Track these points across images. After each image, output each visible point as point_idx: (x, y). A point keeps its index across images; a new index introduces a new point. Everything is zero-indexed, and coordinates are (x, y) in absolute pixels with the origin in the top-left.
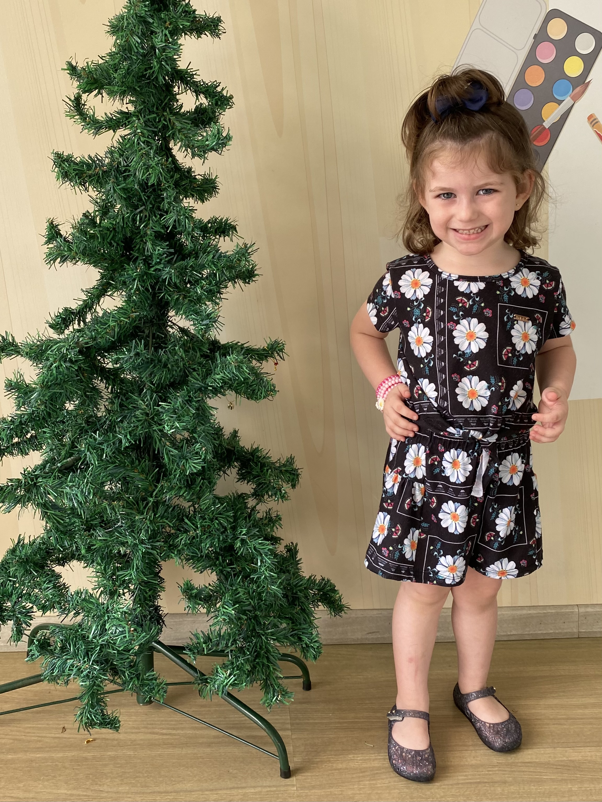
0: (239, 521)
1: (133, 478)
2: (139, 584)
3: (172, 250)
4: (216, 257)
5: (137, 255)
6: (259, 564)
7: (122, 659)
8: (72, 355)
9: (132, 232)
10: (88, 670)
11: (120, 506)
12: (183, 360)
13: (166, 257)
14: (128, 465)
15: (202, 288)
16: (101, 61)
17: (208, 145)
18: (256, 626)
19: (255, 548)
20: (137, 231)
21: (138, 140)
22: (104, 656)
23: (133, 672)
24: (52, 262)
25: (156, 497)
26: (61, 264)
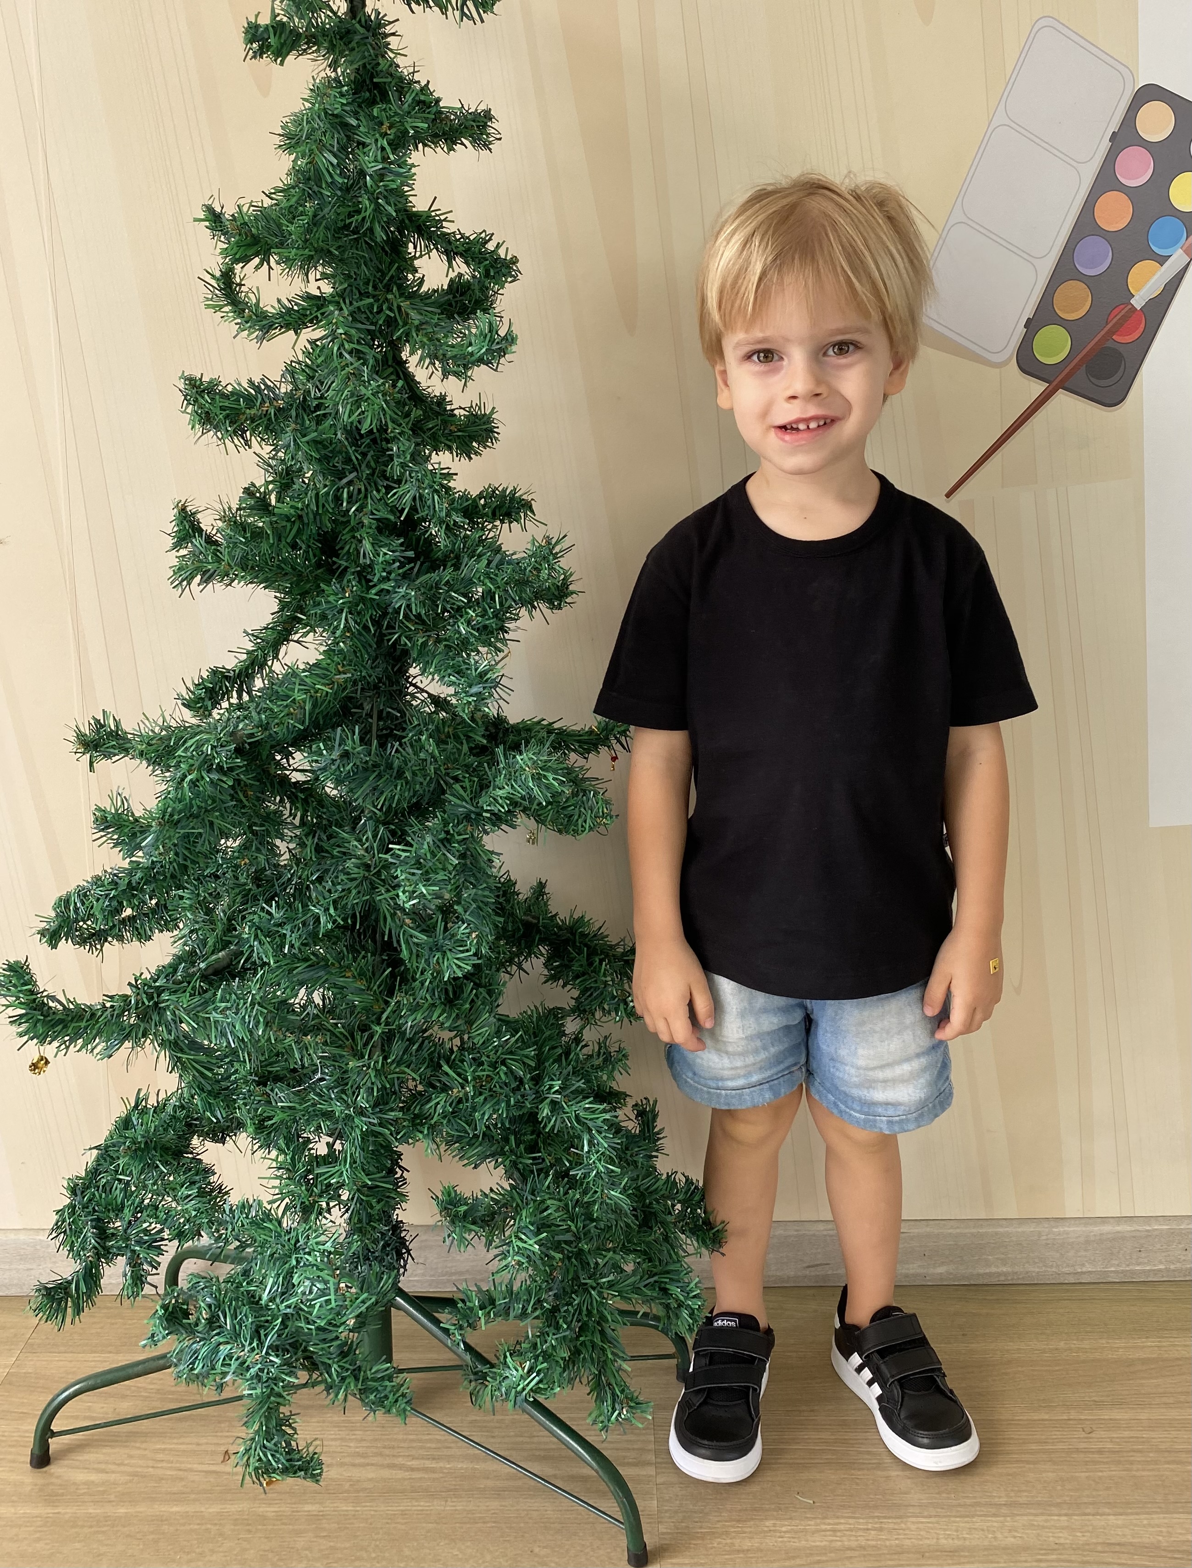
0: (547, 1064)
1: (342, 988)
2: (358, 1190)
3: (411, 554)
4: (493, 564)
5: (345, 564)
6: (586, 1148)
7: (324, 1341)
8: (222, 758)
9: (334, 521)
10: (259, 1366)
11: (318, 1042)
12: (436, 761)
13: (399, 568)
14: (333, 964)
15: (468, 624)
16: (267, 202)
17: (472, 354)
18: (580, 1272)
19: (577, 1117)
20: (344, 519)
21: (339, 349)
22: (292, 1335)
23: (347, 1366)
24: (185, 583)
25: (387, 1024)
26: (201, 587)
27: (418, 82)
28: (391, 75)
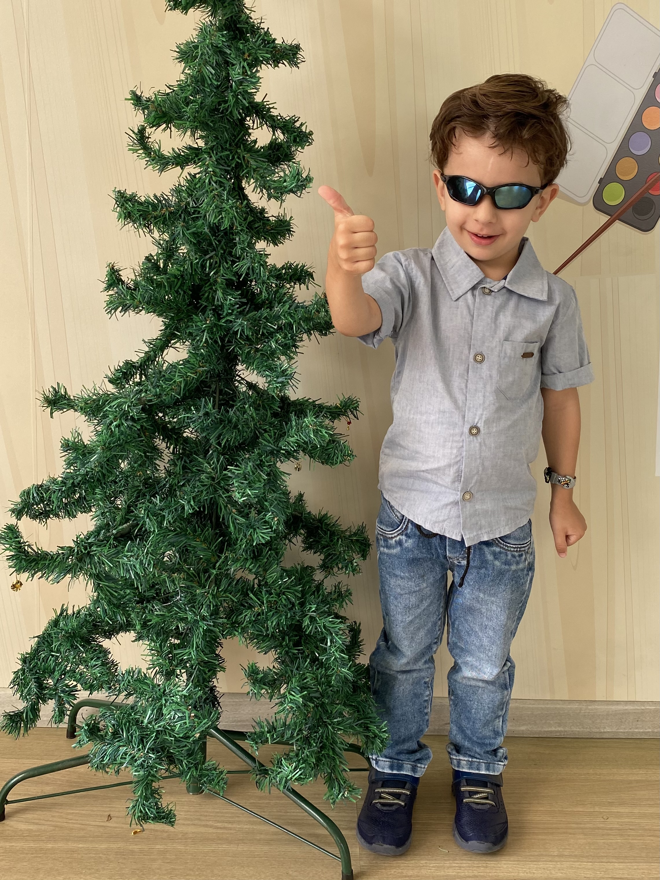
0: (307, 596)
1: (195, 547)
2: (199, 663)
3: (244, 300)
4: (293, 308)
5: (205, 304)
6: (329, 644)
7: (179, 747)
8: (134, 413)
9: (201, 279)
10: (143, 759)
11: (180, 578)
12: (254, 419)
13: (238, 308)
14: (190, 534)
15: (277, 342)
16: (169, 91)
17: (286, 187)
18: (323, 715)
19: (324, 626)
20: (206, 279)
21: (209, 180)
22: (161, 743)
23: (192, 761)
25: (219, 569)
26: (122, 313)
27: (263, 29)
28: (247, 23)
